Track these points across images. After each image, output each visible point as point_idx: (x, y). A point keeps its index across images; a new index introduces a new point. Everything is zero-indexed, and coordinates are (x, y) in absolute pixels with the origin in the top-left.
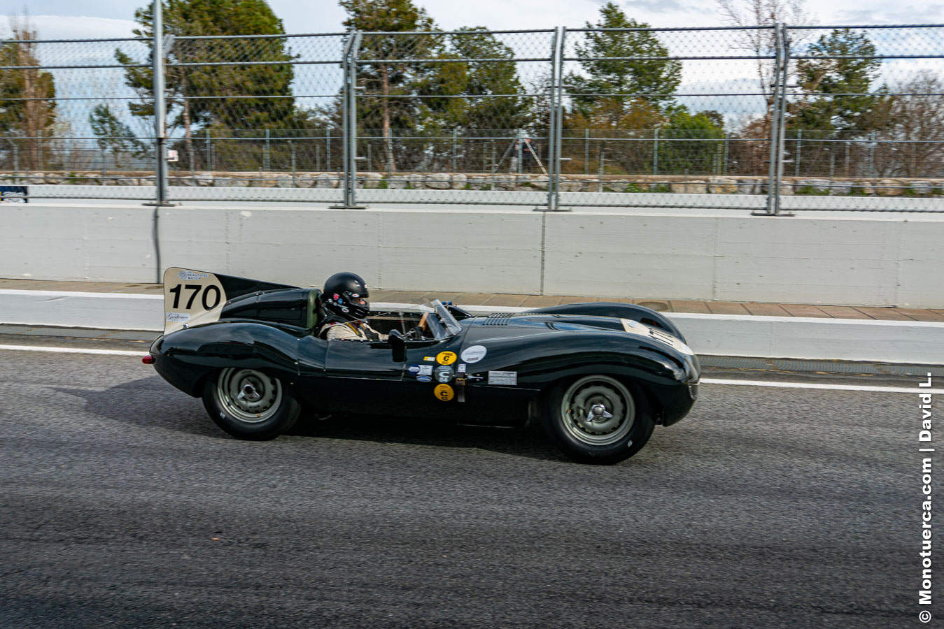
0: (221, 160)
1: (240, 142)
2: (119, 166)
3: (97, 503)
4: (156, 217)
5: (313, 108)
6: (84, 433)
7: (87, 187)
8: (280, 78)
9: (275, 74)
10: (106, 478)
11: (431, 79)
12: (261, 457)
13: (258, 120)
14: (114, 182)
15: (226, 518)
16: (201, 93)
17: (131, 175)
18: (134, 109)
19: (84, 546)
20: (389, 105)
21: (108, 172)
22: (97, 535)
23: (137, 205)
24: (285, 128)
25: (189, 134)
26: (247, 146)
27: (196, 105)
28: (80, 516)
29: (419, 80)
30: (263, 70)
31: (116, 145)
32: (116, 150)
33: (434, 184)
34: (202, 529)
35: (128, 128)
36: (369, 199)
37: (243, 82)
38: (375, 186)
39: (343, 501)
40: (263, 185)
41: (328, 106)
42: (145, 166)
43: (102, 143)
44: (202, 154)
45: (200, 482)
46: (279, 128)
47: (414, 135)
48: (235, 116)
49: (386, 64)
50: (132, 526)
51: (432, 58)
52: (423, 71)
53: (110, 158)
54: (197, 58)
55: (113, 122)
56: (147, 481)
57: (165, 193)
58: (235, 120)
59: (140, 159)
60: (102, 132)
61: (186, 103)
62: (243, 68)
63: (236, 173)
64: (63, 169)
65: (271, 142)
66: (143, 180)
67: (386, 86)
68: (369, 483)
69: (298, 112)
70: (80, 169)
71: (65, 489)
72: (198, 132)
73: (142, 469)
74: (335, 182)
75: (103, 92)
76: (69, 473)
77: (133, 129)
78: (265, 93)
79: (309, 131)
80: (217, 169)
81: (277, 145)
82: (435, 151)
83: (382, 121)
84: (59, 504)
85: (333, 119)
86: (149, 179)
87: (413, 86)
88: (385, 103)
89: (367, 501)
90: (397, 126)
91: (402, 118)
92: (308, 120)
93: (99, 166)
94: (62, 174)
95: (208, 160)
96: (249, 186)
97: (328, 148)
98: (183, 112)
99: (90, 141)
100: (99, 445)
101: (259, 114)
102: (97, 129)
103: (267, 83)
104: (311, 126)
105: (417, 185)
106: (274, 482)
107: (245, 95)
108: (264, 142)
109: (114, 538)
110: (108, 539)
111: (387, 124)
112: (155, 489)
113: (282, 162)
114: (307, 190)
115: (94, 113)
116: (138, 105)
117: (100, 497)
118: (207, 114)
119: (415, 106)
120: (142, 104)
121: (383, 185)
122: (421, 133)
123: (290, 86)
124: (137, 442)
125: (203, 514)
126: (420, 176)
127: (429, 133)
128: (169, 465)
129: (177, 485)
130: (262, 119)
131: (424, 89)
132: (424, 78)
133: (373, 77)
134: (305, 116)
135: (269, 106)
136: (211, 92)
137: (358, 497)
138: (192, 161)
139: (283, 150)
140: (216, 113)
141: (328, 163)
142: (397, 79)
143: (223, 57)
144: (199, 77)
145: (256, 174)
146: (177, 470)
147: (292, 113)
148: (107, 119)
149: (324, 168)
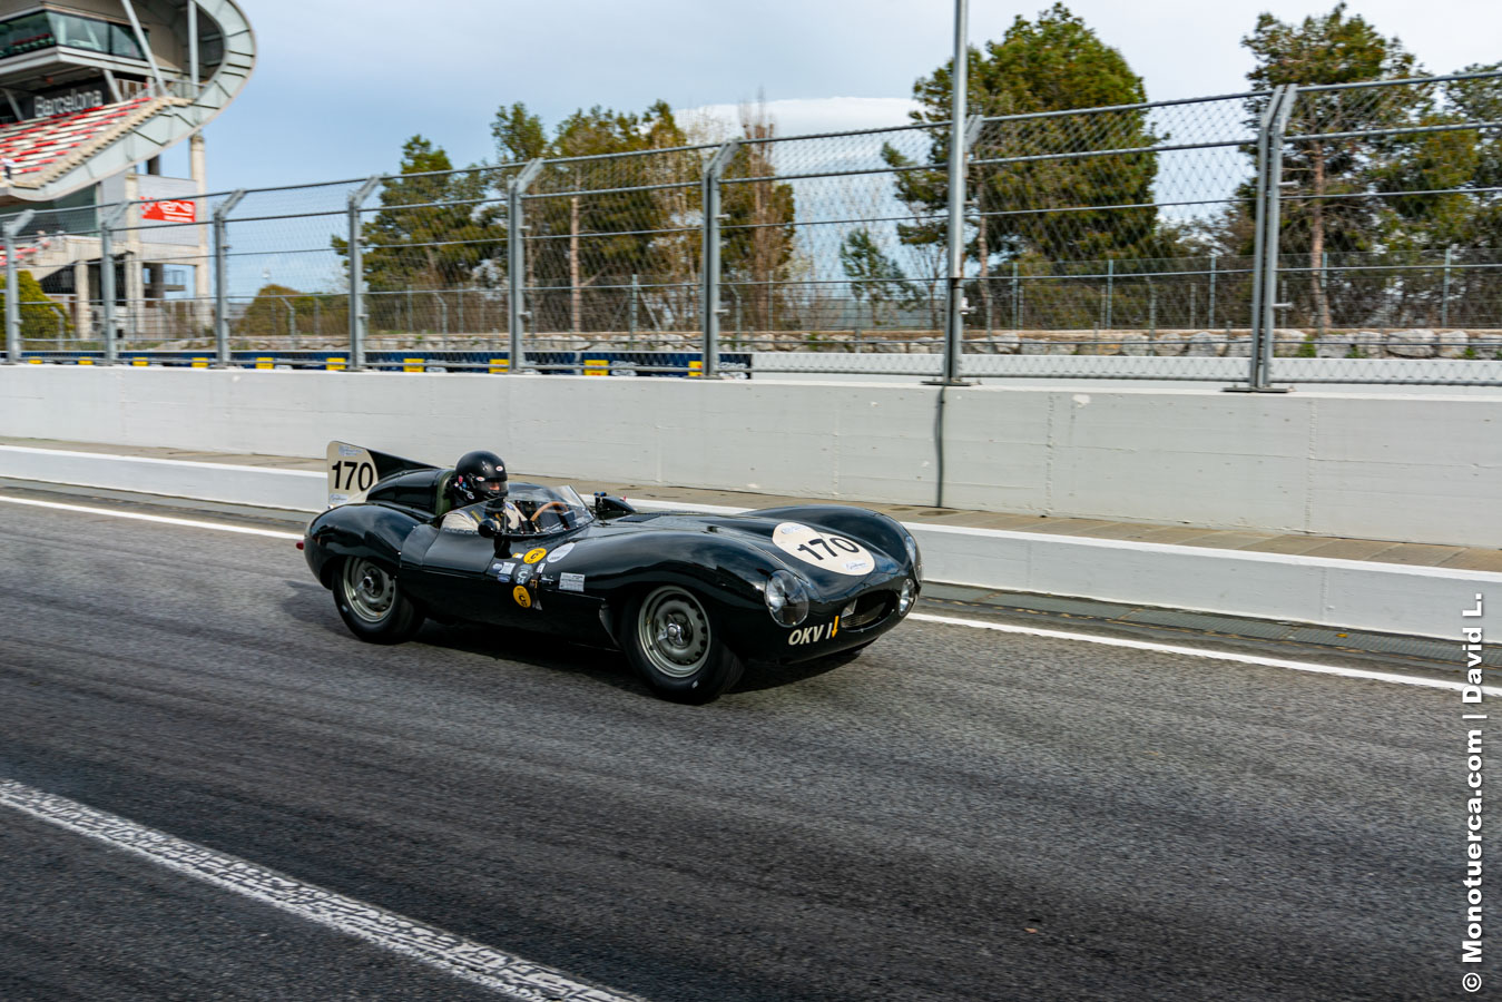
0: (1032, 311)
1: (1065, 281)
2: (878, 323)
3: (851, 844)
4: (941, 402)
5: (1188, 221)
6: (831, 732)
7: (832, 355)
8: (1135, 174)
9: (1128, 170)
10: (863, 807)
11: (1405, 161)
12: (1103, 804)
13: (1096, 245)
14: (870, 347)
15: (1048, 898)
16: (1008, 206)
17: (896, 337)
18: (905, 235)
19: (833, 909)
20: (1325, 212)
21: (864, 332)
22: (852, 895)
23: (914, 384)
24: (1139, 257)
25: (986, 271)
26: (1076, 286)
27: (1000, 226)
28: (827, 860)
29: (1383, 165)
30: (1108, 162)
31: (875, 291)
32: (875, 299)
33: (1403, 350)
34: (1009, 911)
35: (894, 264)
36: (1294, 376)
37: (1075, 184)
38: (1293, 352)
39: (1245, 900)
40: (1098, 351)
41: (1212, 217)
42: (915, 322)
43: (856, 287)
44: (1004, 303)
45: (1005, 832)
46: (1129, 257)
47: (1369, 263)
48: (1059, 240)
49: (1321, 141)
50: (902, 888)
51: (1409, 124)
52: (1391, 149)
53: (867, 312)
54: (1004, 149)
55: (874, 256)
56: (925, 819)
57: (955, 365)
58: (1059, 246)
59: (910, 311)
60: (857, 272)
61: (984, 221)
62: (1076, 161)
63: (1057, 333)
64: (800, 328)
65: (1115, 280)
66: (913, 345)
67: (1320, 178)
68: (1292, 875)
69: (1162, 230)
70: (823, 328)
71: (805, 816)
72: (999, 267)
73: (917, 800)
74: (1222, 346)
75: (863, 211)
76: (811, 791)
77: (902, 266)
78: (1110, 200)
79: (1181, 261)
80: (1026, 326)
81: (1125, 286)
82: (1405, 290)
83: (1310, 239)
84: (797, 837)
85: (1219, 239)
86: (921, 343)
87: (1369, 175)
88: (1318, 206)
89: (1288, 906)
90: (1338, 247)
91: (1347, 234)
92: (1178, 242)
93: (851, 323)
94: (798, 336)
95: (1014, 312)
96: (1076, 353)
97: (1212, 289)
98: (978, 236)
99: (840, 285)
100: (852, 754)
101: (1097, 235)
102: (850, 268)
103: (1114, 184)
104: (1183, 252)
105: (1371, 352)
106: (1124, 849)
107: (1078, 205)
108: (1104, 281)
109: (877, 903)
110: (868, 903)
111: (1318, 245)
112: (935, 834)
113: (1134, 314)
114: (1172, 360)
115: (847, 243)
116: (912, 229)
117: (856, 835)
118: (1015, 239)
119: (1372, 211)
120: (917, 226)
121: (1307, 351)
122: (1382, 259)
123: (1151, 188)
124: (909, 755)
125: (1010, 886)
126: (1376, 335)
127: (1397, 258)
128: (957, 797)
129: (970, 832)
130: (1102, 242)
131: (1390, 181)
132: (1391, 162)
133: (1299, 164)
134: (1173, 235)
135: (1116, 222)
136: (1024, 203)
137: (1272, 897)
138: (989, 313)
139: (1134, 293)
140: (1030, 236)
141: (1211, 313)
142: (1343, 164)
143: (1046, 147)
144: (1005, 180)
145: (1089, 333)
146: (969, 808)
147: (1153, 232)
148: (864, 252)
149: (1202, 323)
